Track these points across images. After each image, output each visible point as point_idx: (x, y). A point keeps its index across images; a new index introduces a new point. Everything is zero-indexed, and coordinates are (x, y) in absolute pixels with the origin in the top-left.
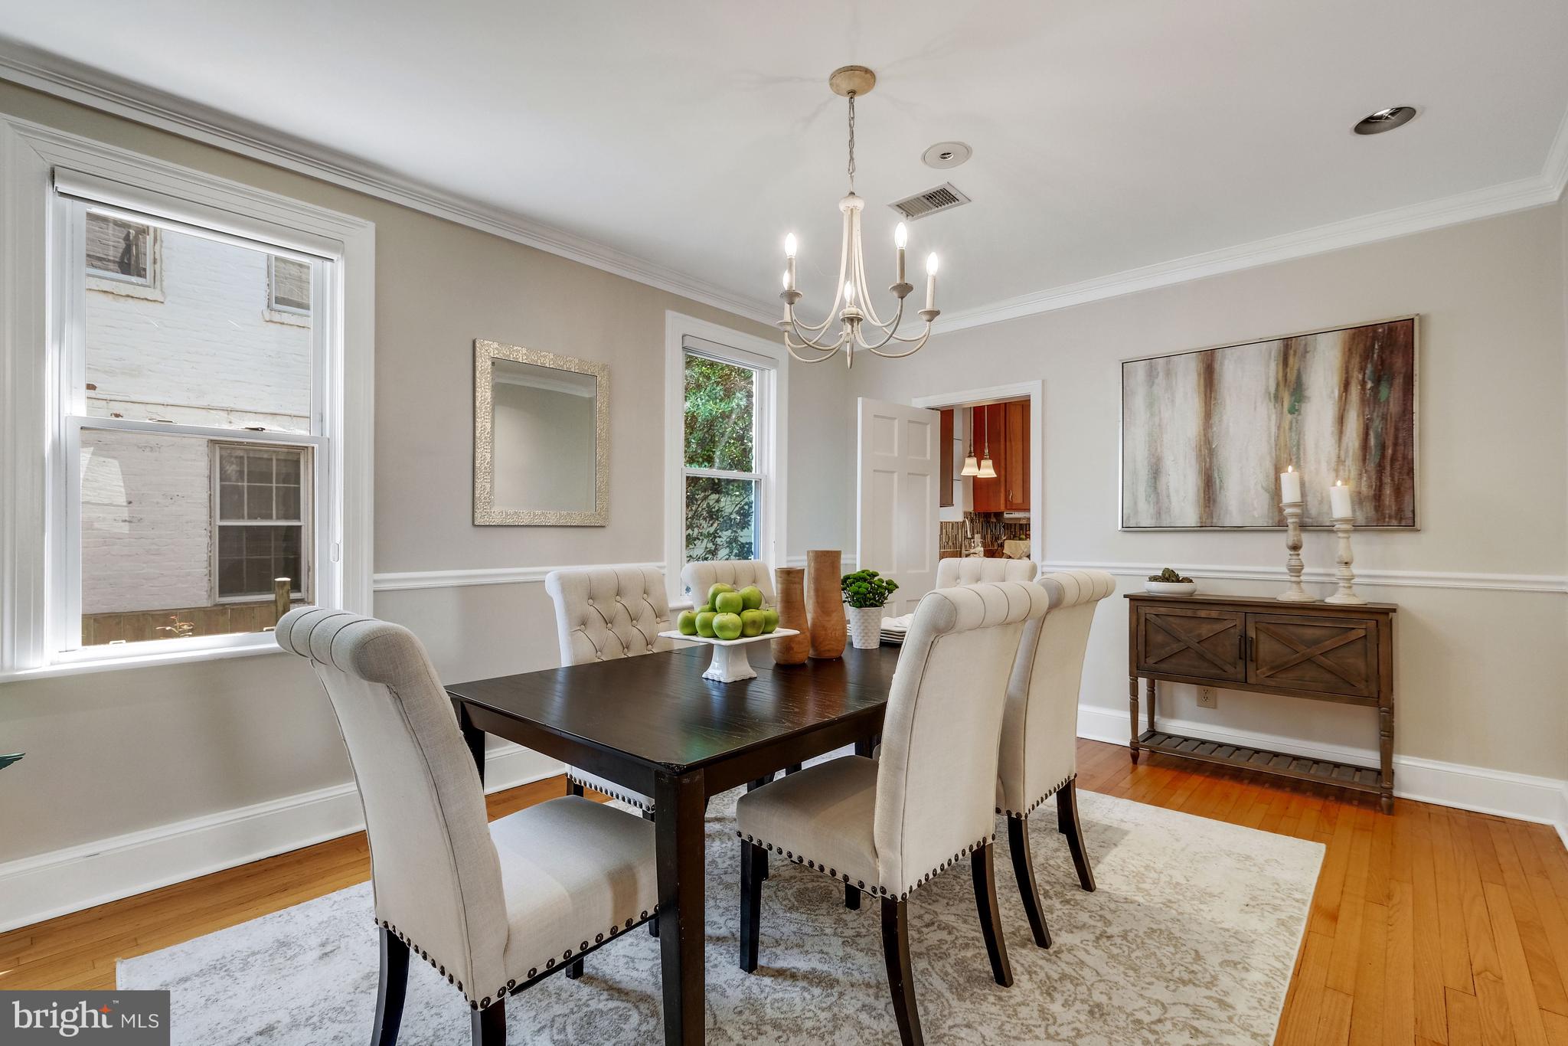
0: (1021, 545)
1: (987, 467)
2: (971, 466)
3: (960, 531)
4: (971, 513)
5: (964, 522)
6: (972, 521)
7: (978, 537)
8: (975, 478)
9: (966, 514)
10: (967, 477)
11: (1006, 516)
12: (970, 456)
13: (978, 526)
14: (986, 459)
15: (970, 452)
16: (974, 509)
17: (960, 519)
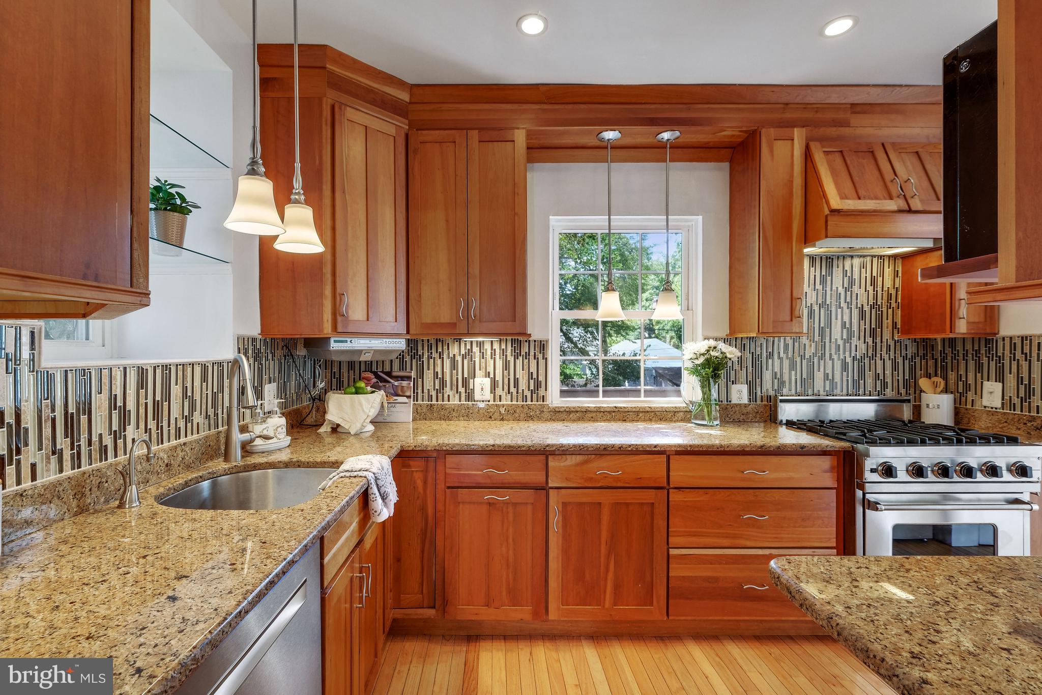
0: (364, 402)
1: (300, 223)
2: (258, 200)
3: (226, 382)
4: (254, 340)
5: (236, 363)
6: (257, 357)
7: (270, 390)
8: (265, 244)
9: (245, 344)
10: (243, 238)
11: (334, 346)
12: (252, 172)
13: (272, 366)
14: (297, 202)
15: (253, 162)
16: (263, 331)
17: (228, 353)
